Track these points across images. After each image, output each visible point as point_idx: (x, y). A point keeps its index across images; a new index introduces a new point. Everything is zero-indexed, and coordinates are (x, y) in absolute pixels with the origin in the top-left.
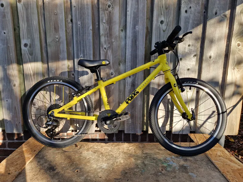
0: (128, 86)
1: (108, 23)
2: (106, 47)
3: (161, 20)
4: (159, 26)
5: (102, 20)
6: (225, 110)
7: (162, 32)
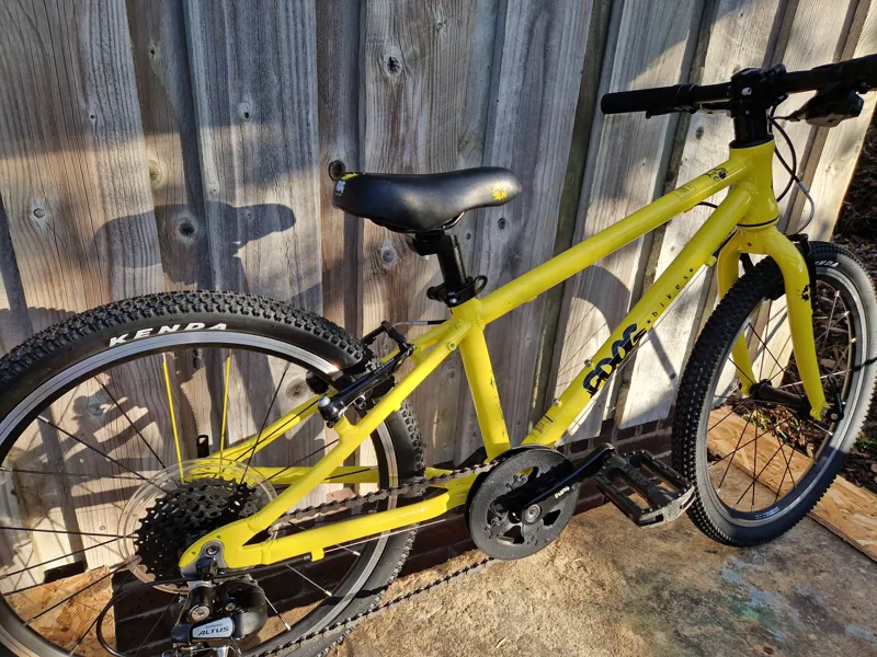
2: (400, 59)
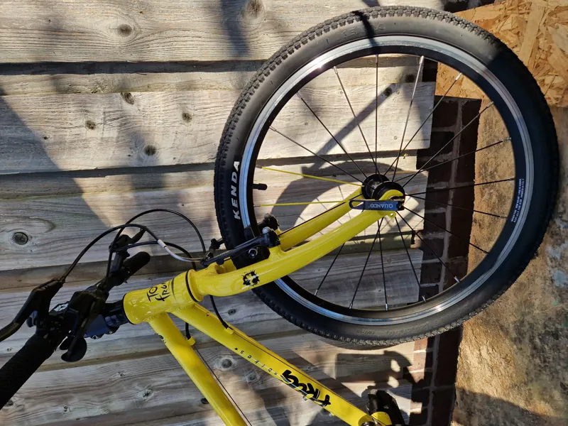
0: (263, 312)
1: (66, 399)
2: (143, 392)
3: (12, 242)
4: (36, 245)
5: (58, 415)
6: (358, 24)
7: (56, 233)
